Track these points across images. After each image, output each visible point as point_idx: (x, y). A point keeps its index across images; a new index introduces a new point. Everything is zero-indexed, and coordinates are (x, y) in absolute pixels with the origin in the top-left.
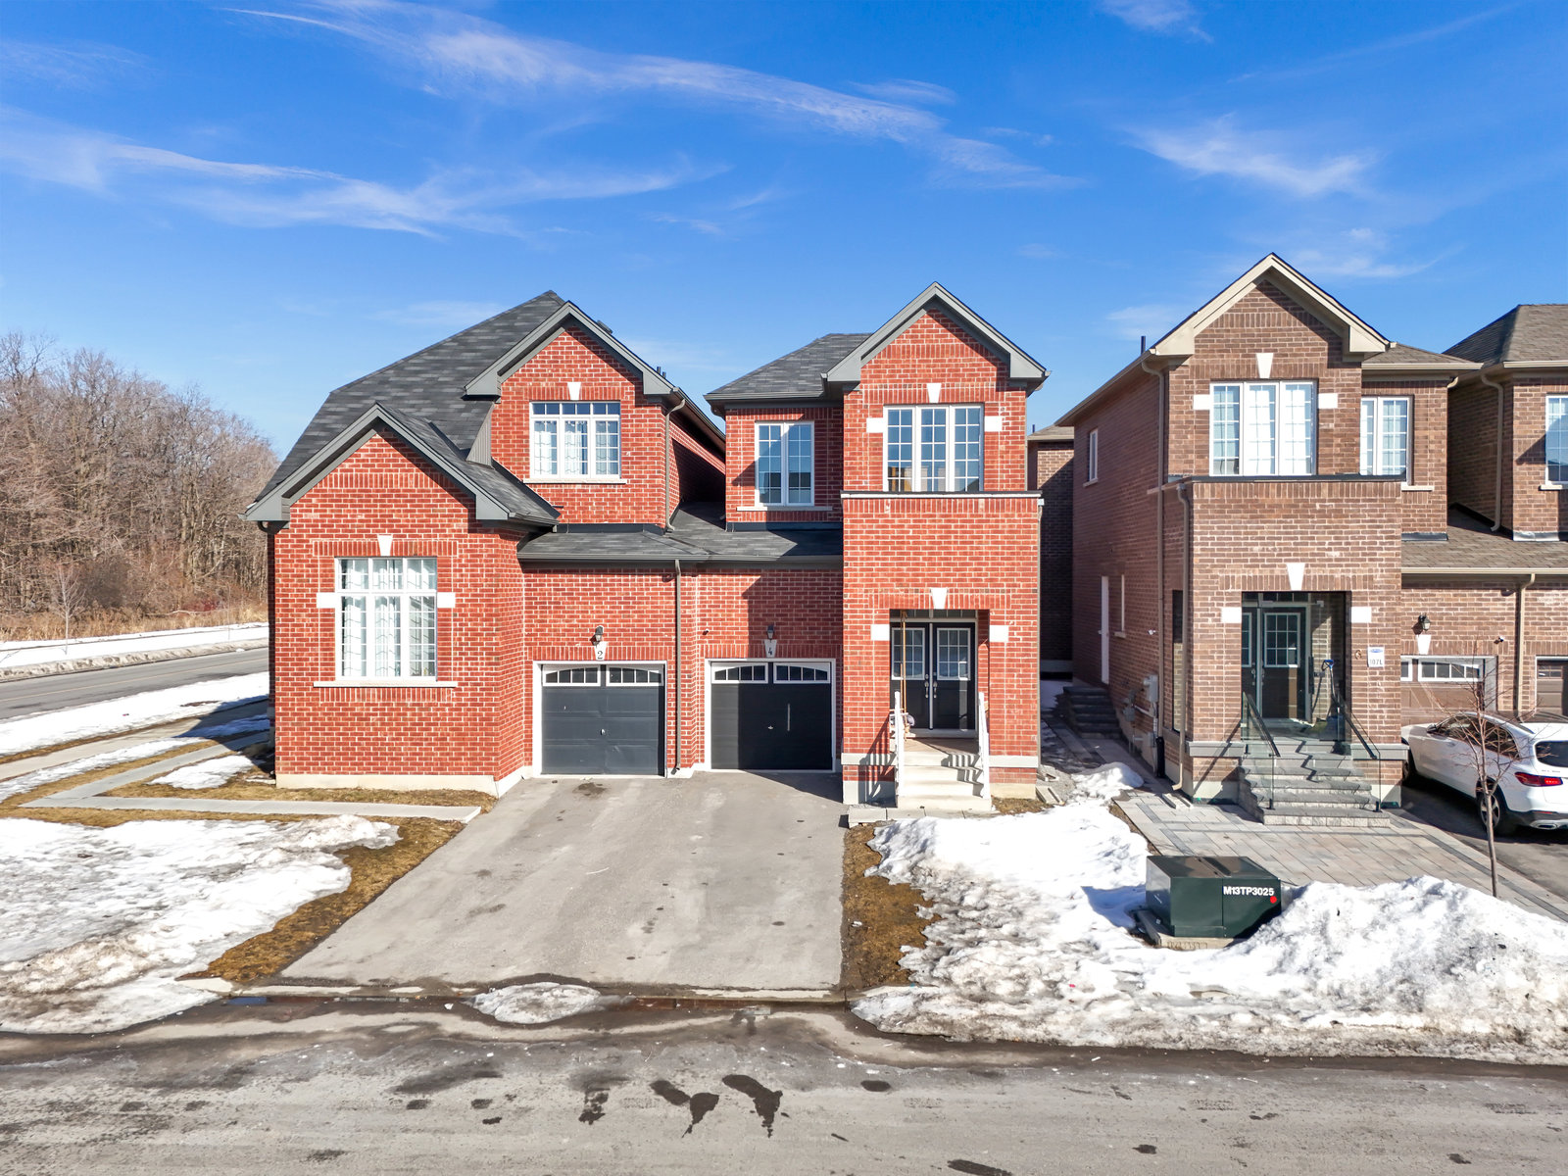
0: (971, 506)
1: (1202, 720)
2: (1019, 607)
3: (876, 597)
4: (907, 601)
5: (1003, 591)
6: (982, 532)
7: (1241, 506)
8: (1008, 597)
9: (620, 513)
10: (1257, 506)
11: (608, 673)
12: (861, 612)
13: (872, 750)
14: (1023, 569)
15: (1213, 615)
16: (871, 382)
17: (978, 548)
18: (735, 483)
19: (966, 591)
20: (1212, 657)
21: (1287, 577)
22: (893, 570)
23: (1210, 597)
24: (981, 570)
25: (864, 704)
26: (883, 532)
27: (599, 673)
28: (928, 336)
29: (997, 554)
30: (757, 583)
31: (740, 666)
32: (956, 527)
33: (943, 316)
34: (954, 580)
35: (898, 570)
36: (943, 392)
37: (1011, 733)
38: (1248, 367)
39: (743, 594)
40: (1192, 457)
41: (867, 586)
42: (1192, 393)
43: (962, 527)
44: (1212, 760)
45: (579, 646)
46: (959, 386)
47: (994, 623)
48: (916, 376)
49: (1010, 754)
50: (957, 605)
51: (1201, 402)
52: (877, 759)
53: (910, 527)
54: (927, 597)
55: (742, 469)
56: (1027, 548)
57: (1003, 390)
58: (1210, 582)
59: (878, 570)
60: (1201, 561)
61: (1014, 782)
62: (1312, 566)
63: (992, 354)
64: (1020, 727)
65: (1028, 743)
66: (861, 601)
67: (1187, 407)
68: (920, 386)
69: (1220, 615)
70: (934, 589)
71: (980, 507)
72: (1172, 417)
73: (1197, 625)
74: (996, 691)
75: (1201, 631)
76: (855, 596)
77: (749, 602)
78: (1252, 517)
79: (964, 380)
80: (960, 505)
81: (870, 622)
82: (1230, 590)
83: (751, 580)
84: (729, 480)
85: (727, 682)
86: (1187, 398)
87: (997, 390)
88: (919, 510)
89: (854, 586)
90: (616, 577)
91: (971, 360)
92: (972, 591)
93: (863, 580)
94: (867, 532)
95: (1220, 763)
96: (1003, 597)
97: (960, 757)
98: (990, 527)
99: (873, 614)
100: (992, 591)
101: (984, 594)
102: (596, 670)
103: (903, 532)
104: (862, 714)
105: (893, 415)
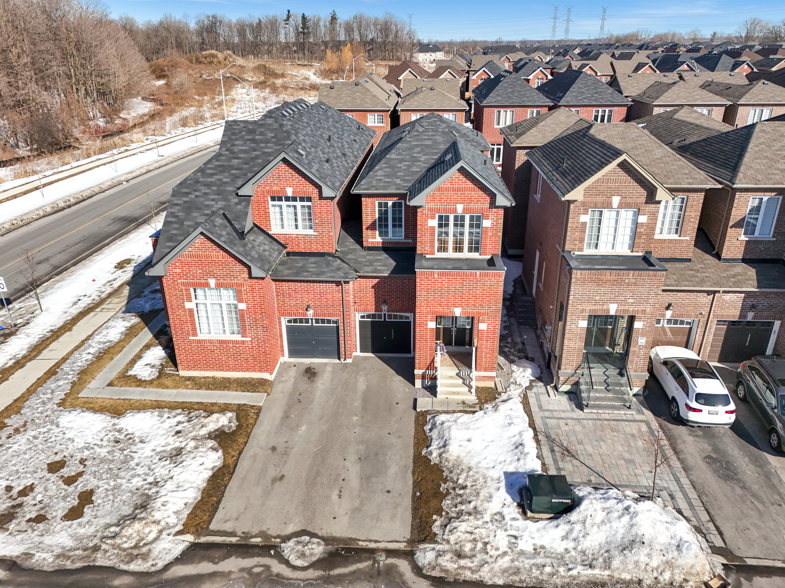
0: (473, 275)
1: (565, 363)
4: (444, 313)
5: (486, 310)
9: (315, 247)
11: (314, 321)
13: (427, 369)
14: (495, 301)
16: (430, 203)
17: (475, 292)
18: (367, 229)
20: (573, 340)
25: (424, 352)
27: (310, 321)
28: (458, 182)
30: (378, 282)
31: (371, 314)
32: (466, 283)
33: (465, 173)
36: (464, 207)
37: (485, 363)
39: (372, 286)
40: (577, 242)
43: (469, 283)
45: (300, 312)
46: (471, 206)
48: (451, 201)
49: (484, 371)
50: (465, 315)
51: (584, 218)
52: (429, 372)
53: (446, 283)
55: (370, 223)
56: (497, 293)
57: (492, 208)
58: (575, 311)
60: (572, 302)
61: (486, 381)
64: (489, 362)
65: (492, 367)
66: (423, 312)
68: (453, 205)
71: (478, 275)
72: (570, 225)
73: (568, 327)
74: (481, 348)
75: (570, 330)
76: (421, 310)
77: (375, 290)
83: (375, 281)
84: (364, 227)
85: (366, 319)
87: (490, 208)
88: (450, 276)
89: (421, 306)
90: (315, 284)
91: (478, 194)
93: (424, 304)
94: (427, 285)
95: (571, 379)
96: (485, 312)
97: (465, 371)
98: (482, 283)
103: (443, 285)
104: (423, 356)
105: (441, 218)
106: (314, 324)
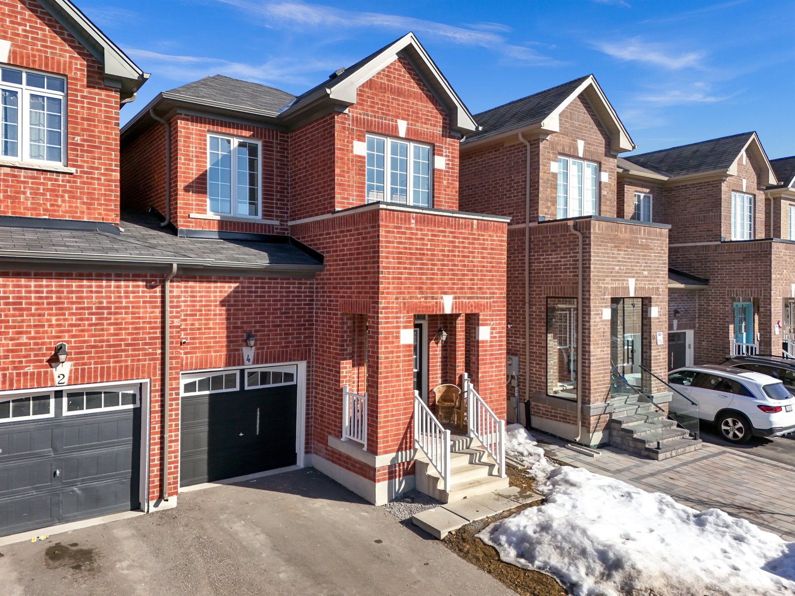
1: (594, 389)
2: (496, 311)
3: (404, 303)
4: (426, 307)
5: (487, 298)
6: (475, 248)
7: (611, 239)
8: (490, 303)
9: (65, 207)
11: (65, 400)
12: (392, 318)
13: (400, 449)
14: (498, 280)
15: (599, 314)
17: (472, 262)
18: (187, 189)
19: (465, 298)
21: (629, 287)
22: (416, 279)
23: (598, 302)
24: (474, 280)
25: (394, 406)
26: (410, 244)
27: (52, 401)
29: (484, 267)
30: (236, 291)
31: (211, 375)
32: (459, 242)
33: (409, 64)
34: (457, 289)
35: (420, 279)
36: (408, 129)
38: (574, 148)
39: (222, 302)
40: (550, 204)
41: (397, 293)
42: (550, 160)
43: (463, 243)
44: (598, 417)
45: (30, 369)
46: (419, 127)
47: (482, 325)
48: (389, 111)
51: (554, 167)
52: (403, 456)
53: (429, 240)
54: (440, 303)
55: (195, 177)
56: (500, 263)
57: (446, 137)
58: (597, 291)
59: (405, 278)
60: (594, 276)
62: (638, 280)
63: (440, 106)
64: (497, 409)
66: (392, 308)
67: (548, 170)
68: (392, 120)
69: (602, 314)
70: (445, 296)
71: (474, 227)
72: (541, 175)
73: (592, 322)
74: (483, 381)
75: (594, 326)
76: (388, 303)
77: (227, 310)
78: (615, 247)
79: (422, 122)
80: (462, 225)
81: (398, 327)
82: (606, 297)
83: (229, 288)
84: (181, 185)
85: (197, 393)
86: (548, 163)
87: (443, 136)
88: (434, 225)
89: (388, 294)
90: (85, 283)
91: (426, 107)
92: (468, 298)
93: (394, 288)
94: (398, 243)
95: (602, 418)
96: (487, 303)
98: (480, 244)
99: (402, 320)
100: (481, 298)
101: (476, 300)
102: (47, 397)
103: (423, 244)
104: (393, 416)
106: (66, 413)
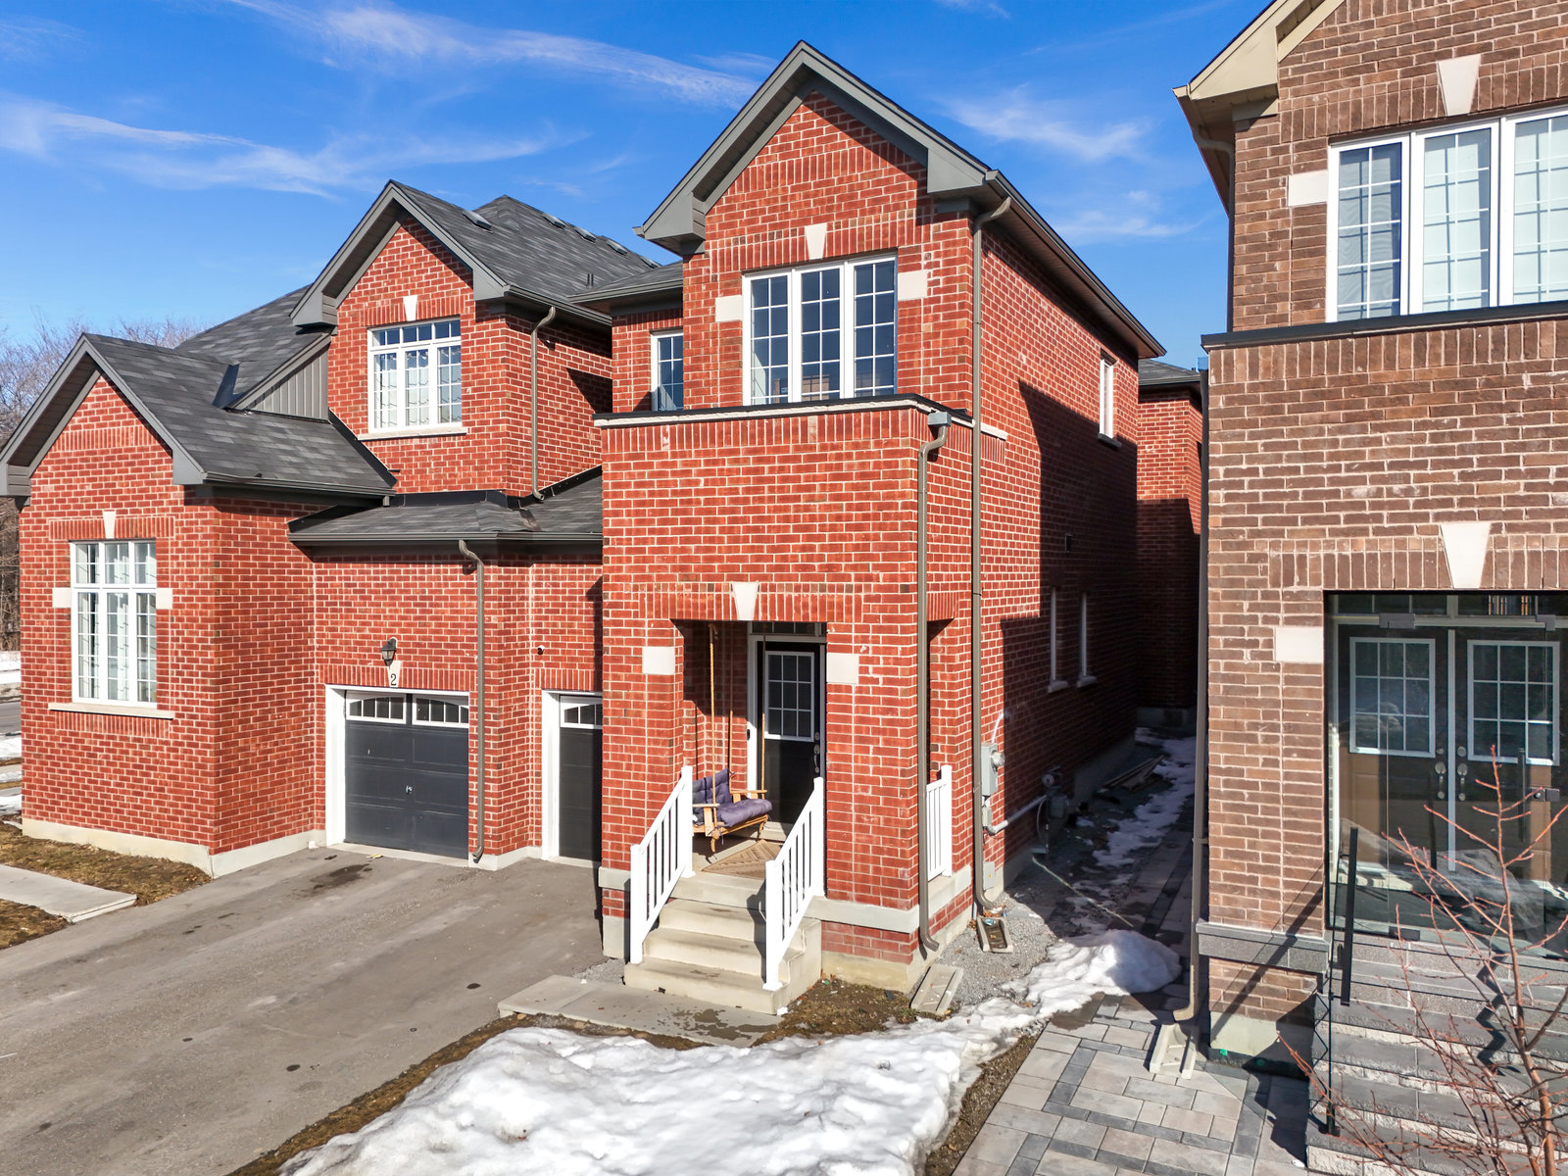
0: (795, 430)
1: (1227, 877)
2: (876, 619)
3: (650, 597)
4: (696, 605)
5: (849, 589)
6: (815, 478)
7: (1323, 395)
8: (858, 599)
9: (461, 475)
10: (1361, 392)
11: (415, 706)
12: (628, 624)
14: (886, 547)
15: (1255, 643)
16: (721, 236)
17: (807, 509)
19: (789, 588)
20: (1253, 739)
21: (1443, 556)
22: (675, 550)
23: (1246, 604)
24: (812, 548)
25: (631, 785)
26: (660, 484)
27: (405, 705)
28: (806, 143)
29: (839, 518)
31: (594, 702)
32: (772, 470)
33: (829, 103)
34: (770, 569)
35: (683, 550)
36: (830, 237)
37: (864, 859)
38: (1418, 95)
39: (588, 593)
41: (637, 578)
42: (1286, 172)
43: (781, 469)
44: (1253, 970)
46: (855, 224)
47: (836, 649)
48: (787, 216)
49: (861, 900)
50: (773, 614)
53: (700, 473)
54: (727, 596)
55: (633, 406)
56: (890, 506)
57: (928, 222)
58: (1245, 571)
59: (652, 550)
60: (1226, 522)
61: (870, 954)
62: (1510, 528)
63: (908, 159)
64: (878, 850)
65: (892, 882)
66: (628, 605)
67: (1274, 204)
68: (794, 233)
69: (1270, 644)
70: (738, 586)
71: (810, 430)
72: (1240, 228)
73: (1217, 665)
74: (838, 778)
75: (1225, 678)
76: (619, 596)
77: (596, 606)
78: (1349, 418)
79: (863, 213)
80: (778, 430)
81: (640, 642)
82: (1295, 588)
83: (597, 572)
85: (578, 725)
86: (1274, 184)
87: (919, 223)
88: (713, 441)
89: (618, 578)
90: (410, 567)
91: (874, 174)
92: (797, 588)
93: (630, 569)
94: (638, 485)
95: (1270, 979)
96: (849, 599)
98: (829, 467)
99: (646, 629)
100: (831, 589)
101: (818, 594)
102: (401, 700)
103: (689, 483)
104: (628, 803)
105: (759, 289)
106: (415, 722)
